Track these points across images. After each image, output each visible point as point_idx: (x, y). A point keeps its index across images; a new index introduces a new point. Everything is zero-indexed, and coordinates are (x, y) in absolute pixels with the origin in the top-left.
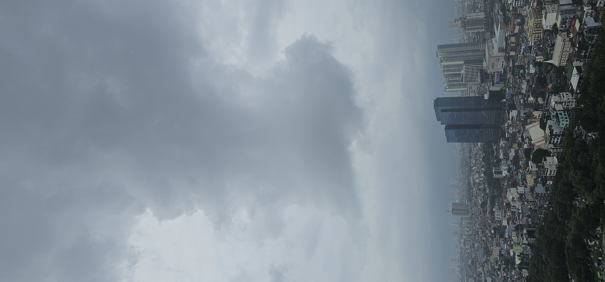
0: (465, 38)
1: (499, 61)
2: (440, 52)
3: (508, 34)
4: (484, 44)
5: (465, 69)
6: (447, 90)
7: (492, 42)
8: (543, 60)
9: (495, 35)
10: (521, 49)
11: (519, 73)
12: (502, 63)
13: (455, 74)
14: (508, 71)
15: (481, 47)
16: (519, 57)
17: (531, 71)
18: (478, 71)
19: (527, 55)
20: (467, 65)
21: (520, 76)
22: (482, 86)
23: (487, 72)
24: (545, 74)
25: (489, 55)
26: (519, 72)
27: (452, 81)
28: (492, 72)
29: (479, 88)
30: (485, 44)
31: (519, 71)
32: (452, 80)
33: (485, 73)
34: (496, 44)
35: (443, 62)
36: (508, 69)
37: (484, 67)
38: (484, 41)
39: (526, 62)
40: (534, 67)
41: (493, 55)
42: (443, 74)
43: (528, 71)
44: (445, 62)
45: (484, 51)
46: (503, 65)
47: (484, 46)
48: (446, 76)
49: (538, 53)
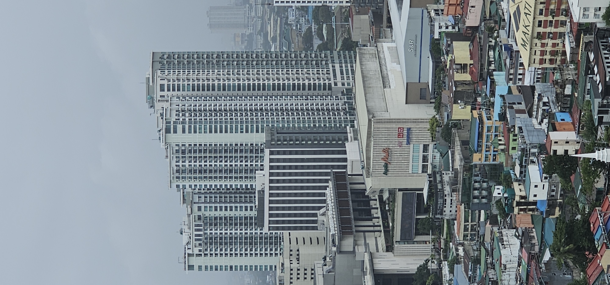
0: (270, 29)
1: (408, 143)
2: (162, 86)
3: (444, 29)
4: (346, 62)
5: (271, 168)
6: (195, 261)
7: (378, 56)
8: (578, 147)
9: (390, 27)
10: (493, 94)
11: (490, 200)
12: (421, 154)
13: (229, 190)
14: (447, 189)
15: (335, 76)
16: (485, 130)
17: (533, 191)
18: (327, 181)
19: (518, 124)
20: (278, 153)
21: (495, 211)
22: (345, 249)
23: (361, 187)
24: (587, 210)
25: (369, 111)
26: (490, 194)
27: (215, 222)
28: (382, 191)
29: (333, 259)
30: (351, 62)
31: (489, 190)
32: (216, 218)
33: (354, 192)
34: (397, 67)
35: (175, 132)
36: (446, 178)
37: (349, 164)
38: (349, 52)
39: (516, 154)
40: (546, 178)
41: (386, 116)
42: (174, 185)
43: (523, 194)
44: (184, 131)
45: (349, 93)
46: (425, 159)
47: (347, 71)
48: (189, 199)
49: (559, 116)
